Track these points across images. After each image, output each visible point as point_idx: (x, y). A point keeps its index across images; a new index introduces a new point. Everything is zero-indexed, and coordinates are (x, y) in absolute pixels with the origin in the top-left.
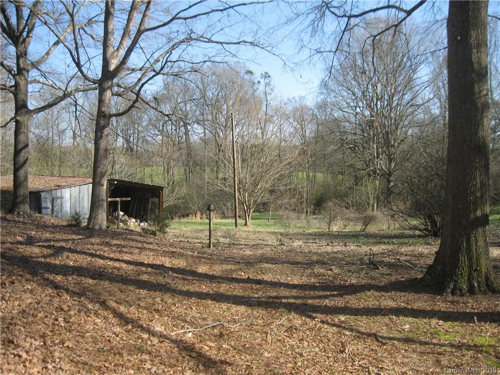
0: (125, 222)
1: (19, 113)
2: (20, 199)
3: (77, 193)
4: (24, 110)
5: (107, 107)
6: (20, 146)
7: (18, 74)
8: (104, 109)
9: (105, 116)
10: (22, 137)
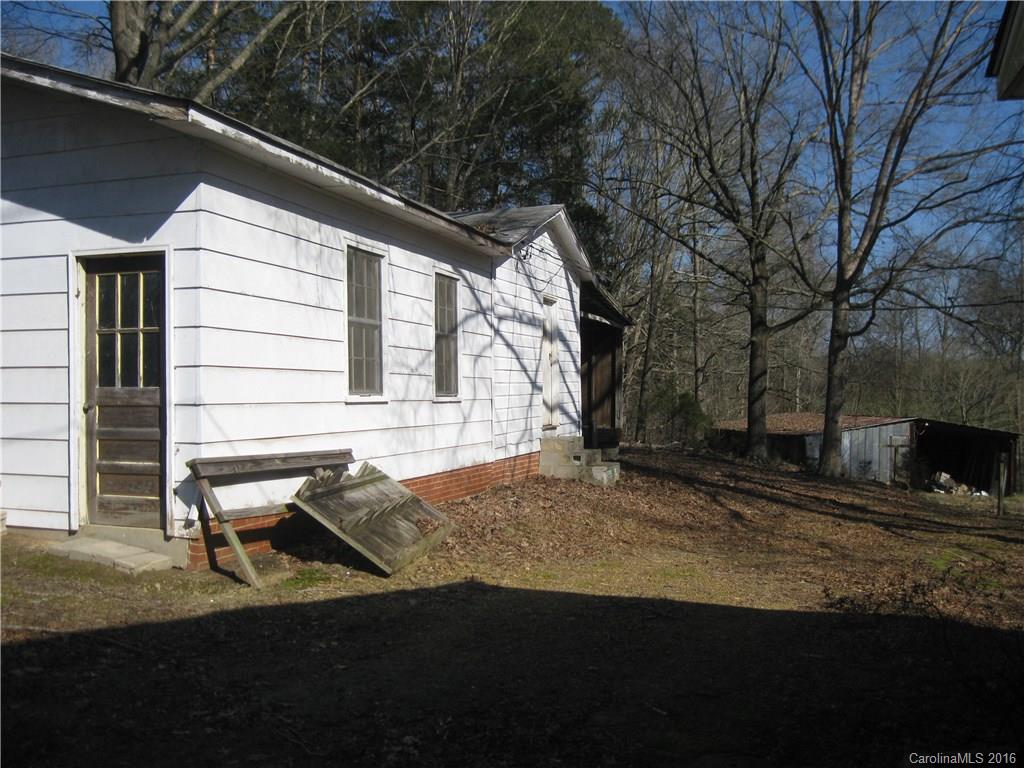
0: (948, 491)
1: (755, 332)
2: (755, 439)
3: (862, 438)
4: (761, 328)
5: (843, 324)
6: (757, 373)
7: (754, 284)
8: (840, 327)
9: (839, 336)
10: (759, 362)
